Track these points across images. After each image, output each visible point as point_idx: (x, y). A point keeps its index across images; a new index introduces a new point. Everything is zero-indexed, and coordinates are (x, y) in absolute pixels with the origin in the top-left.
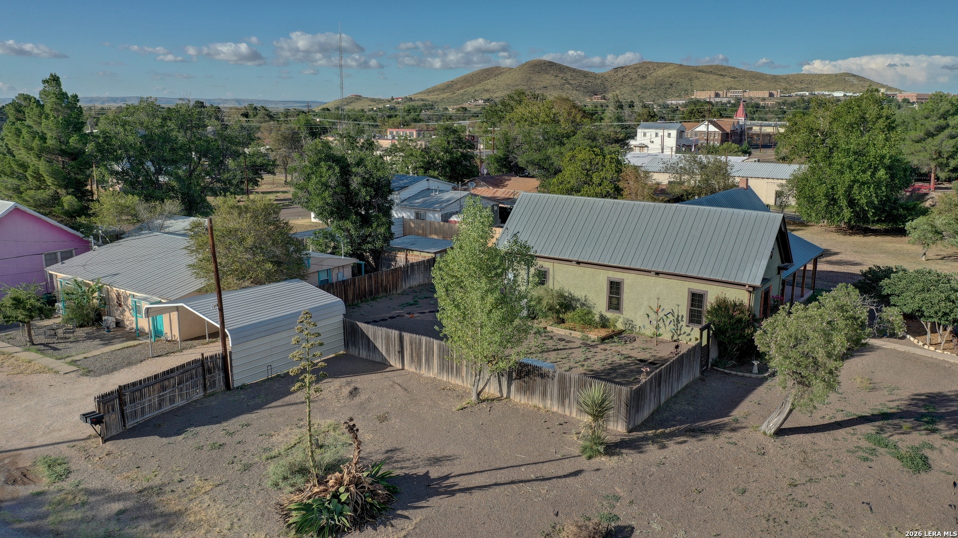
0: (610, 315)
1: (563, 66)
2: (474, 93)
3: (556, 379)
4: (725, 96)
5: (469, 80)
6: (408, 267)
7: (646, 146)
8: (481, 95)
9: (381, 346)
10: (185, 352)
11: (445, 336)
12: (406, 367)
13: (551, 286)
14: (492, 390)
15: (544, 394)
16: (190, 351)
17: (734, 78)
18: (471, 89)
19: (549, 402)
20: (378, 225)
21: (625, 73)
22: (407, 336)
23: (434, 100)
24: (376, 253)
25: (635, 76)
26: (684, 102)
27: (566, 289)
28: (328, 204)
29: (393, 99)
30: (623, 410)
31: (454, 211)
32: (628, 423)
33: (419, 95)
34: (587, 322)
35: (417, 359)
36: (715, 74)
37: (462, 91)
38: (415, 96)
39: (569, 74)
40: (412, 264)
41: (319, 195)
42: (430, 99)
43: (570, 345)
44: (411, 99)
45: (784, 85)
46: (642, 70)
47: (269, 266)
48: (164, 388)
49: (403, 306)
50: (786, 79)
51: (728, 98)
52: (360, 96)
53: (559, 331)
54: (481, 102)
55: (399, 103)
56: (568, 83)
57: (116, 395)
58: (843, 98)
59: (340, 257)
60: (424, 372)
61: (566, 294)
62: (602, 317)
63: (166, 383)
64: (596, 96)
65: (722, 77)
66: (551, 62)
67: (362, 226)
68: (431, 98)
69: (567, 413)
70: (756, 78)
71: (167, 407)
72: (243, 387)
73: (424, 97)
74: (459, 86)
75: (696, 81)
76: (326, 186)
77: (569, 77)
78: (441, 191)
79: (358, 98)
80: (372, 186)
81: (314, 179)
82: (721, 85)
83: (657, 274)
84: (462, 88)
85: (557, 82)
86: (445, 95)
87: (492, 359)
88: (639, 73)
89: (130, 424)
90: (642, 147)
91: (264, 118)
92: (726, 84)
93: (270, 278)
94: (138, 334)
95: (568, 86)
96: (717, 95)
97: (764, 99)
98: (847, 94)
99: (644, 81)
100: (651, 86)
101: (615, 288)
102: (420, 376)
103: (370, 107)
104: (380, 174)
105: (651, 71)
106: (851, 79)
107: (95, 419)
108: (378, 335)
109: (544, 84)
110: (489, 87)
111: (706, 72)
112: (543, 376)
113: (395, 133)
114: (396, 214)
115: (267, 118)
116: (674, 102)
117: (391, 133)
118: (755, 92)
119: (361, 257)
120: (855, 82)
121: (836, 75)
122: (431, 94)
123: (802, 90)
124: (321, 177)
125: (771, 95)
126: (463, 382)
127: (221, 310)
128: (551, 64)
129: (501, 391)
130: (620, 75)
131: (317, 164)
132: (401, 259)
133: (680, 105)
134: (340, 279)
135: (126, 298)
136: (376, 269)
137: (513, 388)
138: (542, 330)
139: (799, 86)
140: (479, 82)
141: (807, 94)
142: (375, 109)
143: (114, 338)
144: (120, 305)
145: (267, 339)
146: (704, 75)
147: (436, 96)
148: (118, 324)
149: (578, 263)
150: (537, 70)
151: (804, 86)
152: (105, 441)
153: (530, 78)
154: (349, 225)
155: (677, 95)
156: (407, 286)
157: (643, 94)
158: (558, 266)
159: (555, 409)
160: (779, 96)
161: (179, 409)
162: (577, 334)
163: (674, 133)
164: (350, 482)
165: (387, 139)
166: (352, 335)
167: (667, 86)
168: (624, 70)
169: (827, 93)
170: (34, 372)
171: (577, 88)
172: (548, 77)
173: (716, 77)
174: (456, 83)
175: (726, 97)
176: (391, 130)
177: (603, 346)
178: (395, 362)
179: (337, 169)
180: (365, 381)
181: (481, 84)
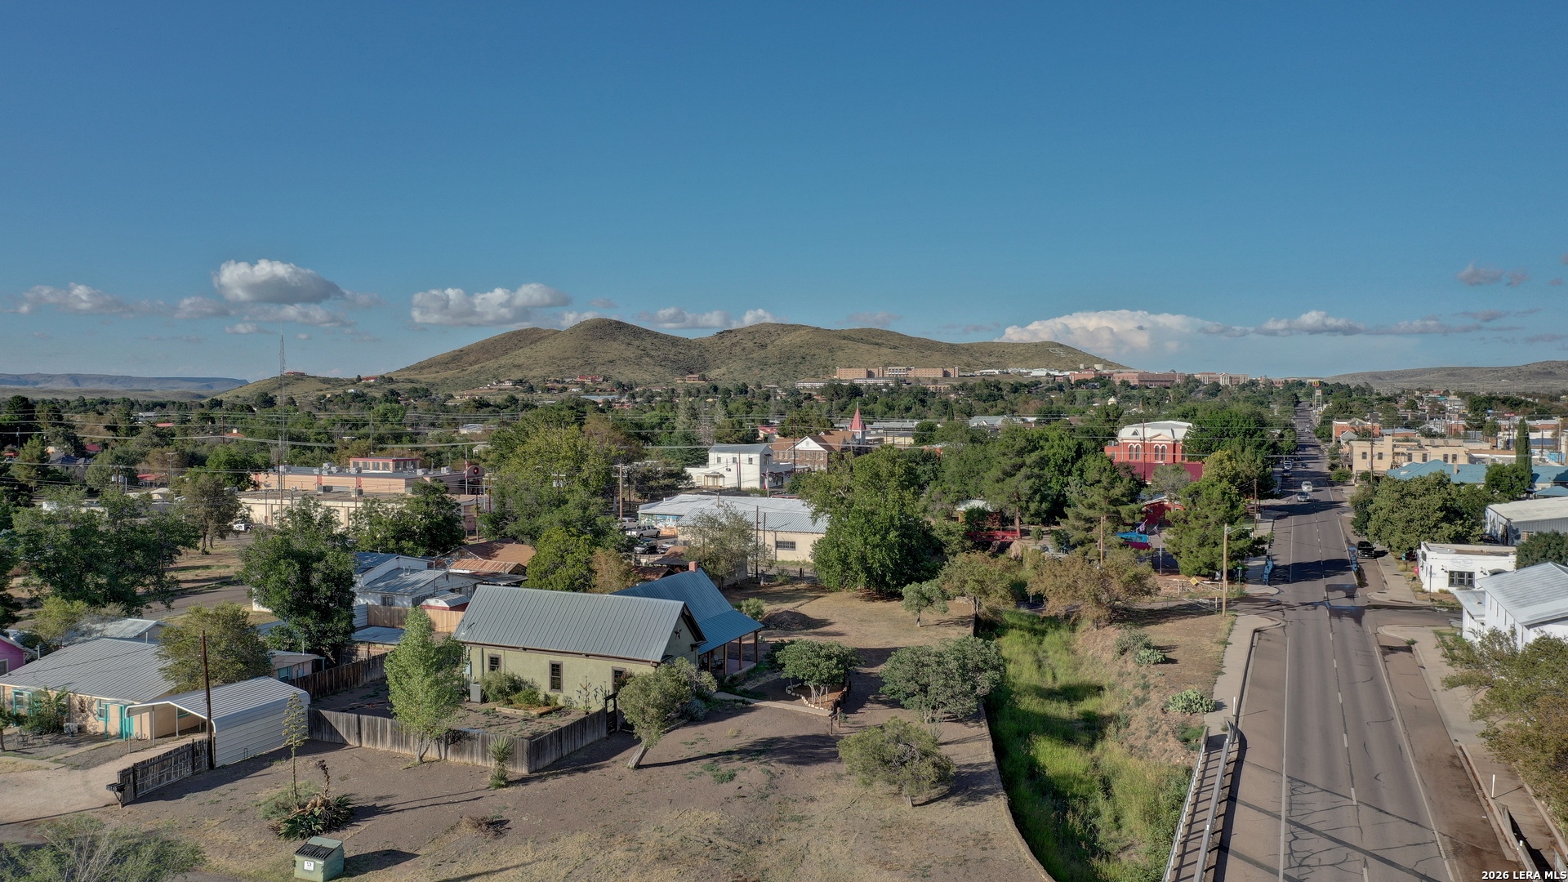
0: (552, 694)
1: (639, 328)
2: (497, 369)
3: (480, 740)
4: (881, 375)
5: (487, 349)
6: (369, 660)
7: (722, 476)
8: (508, 374)
9: (342, 731)
10: (158, 747)
11: (395, 714)
12: (364, 745)
13: (503, 672)
14: (432, 754)
15: (472, 753)
16: (163, 746)
17: (895, 348)
18: (491, 364)
19: (475, 758)
20: (339, 620)
21: (735, 340)
22: (365, 718)
23: (430, 381)
24: (336, 648)
25: (750, 344)
26: (822, 384)
27: (516, 673)
28: (287, 601)
29: (359, 379)
30: (525, 757)
31: (428, 593)
32: (530, 767)
33: (406, 373)
34: (532, 699)
35: (373, 737)
36: (868, 343)
37: (476, 367)
38: (399, 374)
39: (649, 340)
40: (374, 657)
41: (278, 593)
42: (423, 380)
43: (512, 721)
44: (390, 380)
45: (965, 358)
46: (760, 335)
47: (240, 666)
48: (163, 767)
49: (363, 698)
50: (968, 349)
51: (886, 378)
52: (303, 374)
53: (507, 711)
54: (508, 384)
55: (369, 386)
56: (648, 356)
57: (131, 770)
58: (1046, 378)
59: (299, 654)
60: (379, 747)
61: (516, 678)
62: (547, 697)
63: (165, 762)
64: (690, 376)
65: (877, 347)
66: (619, 323)
67: (322, 621)
68: (426, 377)
69: (489, 765)
70: (926, 348)
71: (165, 782)
72: (224, 767)
73: (413, 376)
74: (473, 358)
75: (840, 353)
76: (286, 583)
77: (649, 346)
78: (413, 571)
79: (300, 377)
80: (332, 581)
81: (274, 578)
82: (876, 360)
83: (587, 655)
84: (477, 362)
85: (630, 353)
86: (449, 374)
87: (429, 729)
88: (755, 341)
89: (139, 794)
90: (716, 477)
91: (150, 438)
92: (883, 358)
93: (241, 676)
94: (104, 736)
95: (647, 359)
96: (870, 375)
97: (935, 381)
98: (1051, 373)
99: (763, 353)
100: (774, 360)
101: (556, 669)
102: (376, 750)
103: (321, 393)
104: (341, 568)
105: (774, 338)
106: (1057, 350)
107: (120, 788)
108: (339, 720)
109: (610, 357)
110: (521, 360)
111: (854, 340)
112: (469, 738)
113: (361, 465)
114: (360, 601)
115: (156, 439)
116: (807, 385)
117: (356, 464)
118: (923, 370)
119: (320, 653)
120: (1063, 355)
121: (1036, 345)
122: (425, 371)
123: (991, 366)
124: (280, 574)
125: (946, 374)
126: (411, 752)
127: (209, 703)
128: (620, 326)
129: (440, 755)
130: (728, 343)
131: (276, 562)
132: (363, 652)
133: (816, 390)
134: (300, 675)
135: (91, 703)
136: (337, 664)
137: (449, 751)
138: (491, 711)
139: (987, 360)
140: (506, 352)
141: (997, 372)
142: (328, 396)
143: (80, 741)
144: (83, 711)
145: (243, 727)
146: (850, 344)
147: (435, 375)
148: (81, 729)
149: (525, 649)
150: (598, 334)
151: (993, 360)
152: (123, 806)
153: (588, 347)
154: (309, 621)
155: (813, 373)
156: (369, 680)
157: (763, 372)
158: (508, 652)
159: (480, 763)
160: (957, 376)
161: (174, 784)
162: (521, 712)
163: (756, 457)
164: (322, 805)
165: (350, 475)
166: (316, 722)
167: (797, 360)
168: (733, 335)
169: (1025, 371)
170: (23, 771)
171: (663, 362)
172: (615, 345)
173: (867, 347)
174: (468, 354)
175: (883, 378)
176: (356, 460)
177: (540, 720)
178: (353, 742)
179: (297, 566)
180: (331, 758)
181: (508, 356)
